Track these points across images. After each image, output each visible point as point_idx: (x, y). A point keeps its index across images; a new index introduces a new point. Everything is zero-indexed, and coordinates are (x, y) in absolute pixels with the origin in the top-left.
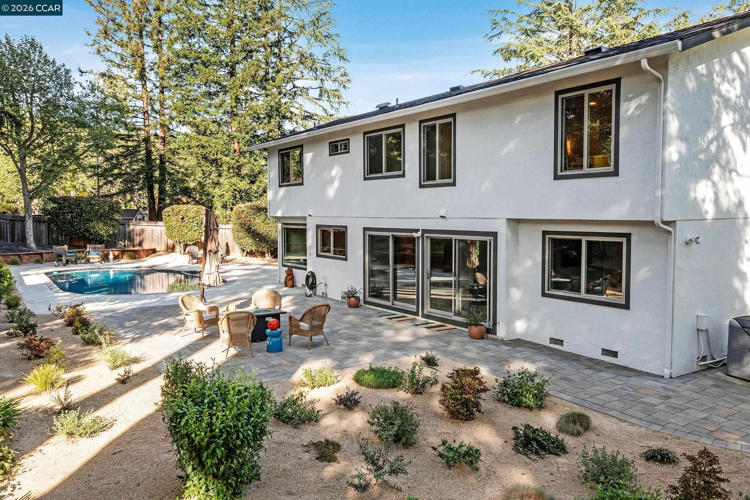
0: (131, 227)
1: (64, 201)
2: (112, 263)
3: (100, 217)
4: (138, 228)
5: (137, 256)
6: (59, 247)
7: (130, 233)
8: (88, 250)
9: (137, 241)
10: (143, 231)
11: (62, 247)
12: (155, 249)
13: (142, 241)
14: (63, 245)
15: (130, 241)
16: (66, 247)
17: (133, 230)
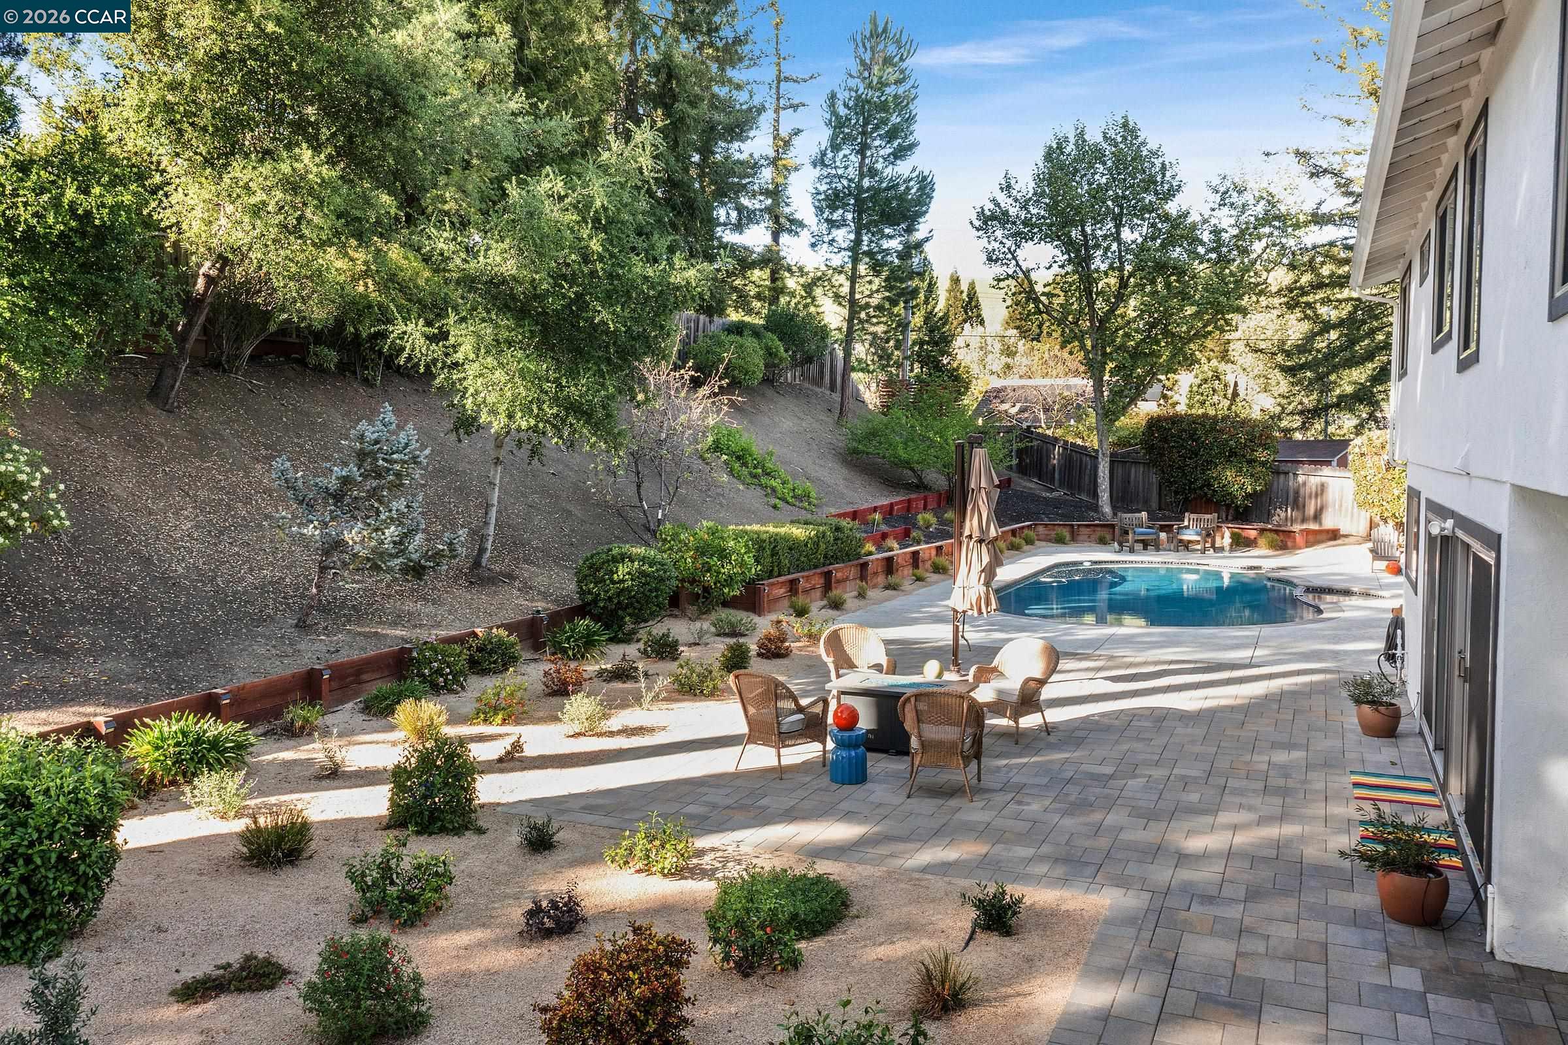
0: (1301, 479)
1: (1173, 423)
2: (1227, 554)
3: (1230, 456)
4: (1314, 481)
5: (1289, 544)
6: (1129, 515)
7: (1297, 493)
8: (1186, 523)
9: (1311, 510)
10: (1323, 488)
11: (1137, 515)
12: (1338, 530)
13: (1322, 509)
14: (1140, 512)
15: (1298, 508)
16: (1144, 514)
17: (1304, 484)
